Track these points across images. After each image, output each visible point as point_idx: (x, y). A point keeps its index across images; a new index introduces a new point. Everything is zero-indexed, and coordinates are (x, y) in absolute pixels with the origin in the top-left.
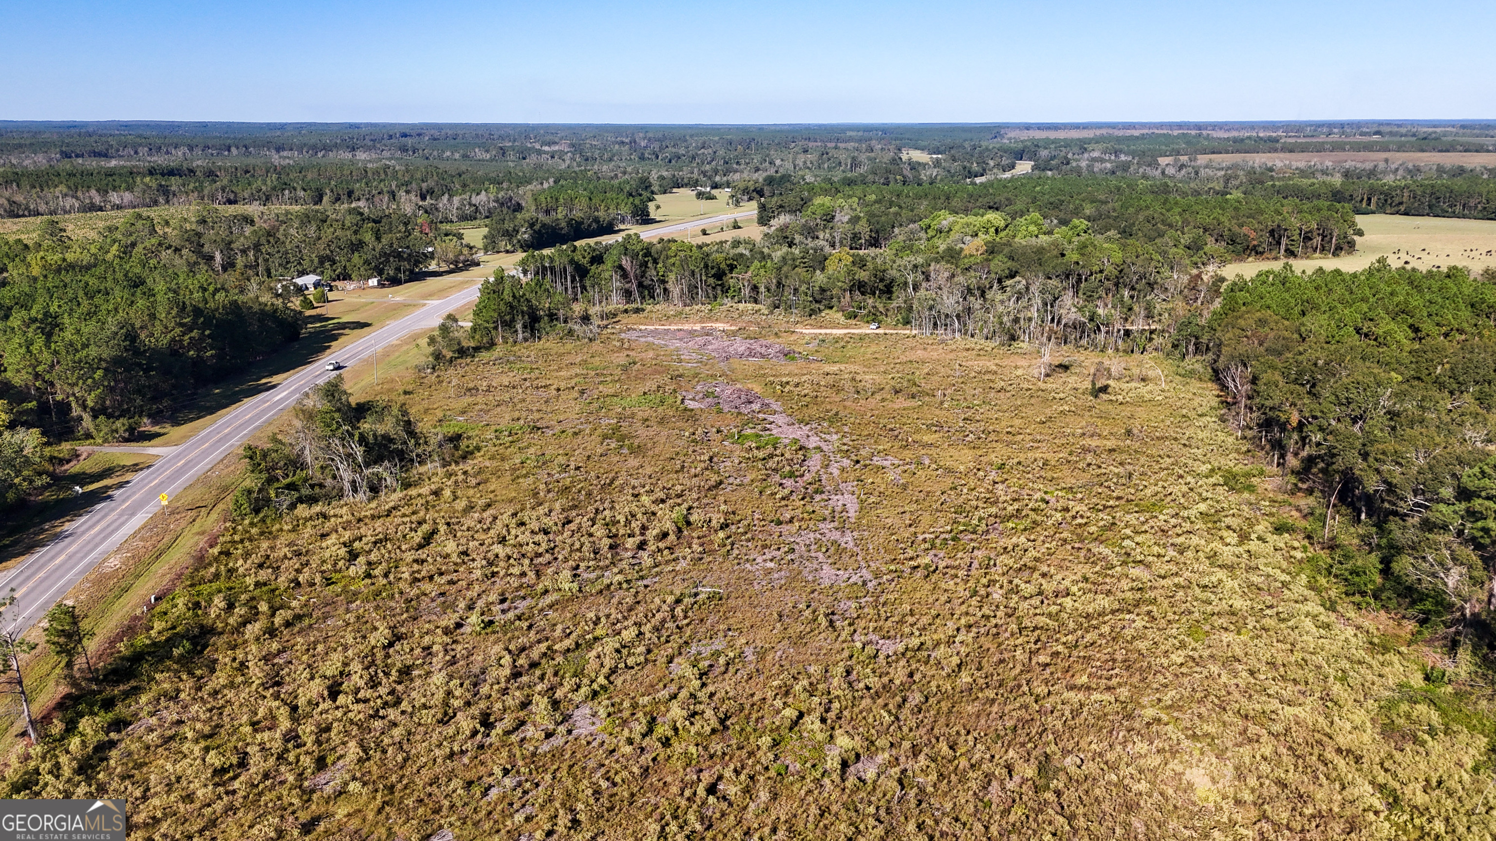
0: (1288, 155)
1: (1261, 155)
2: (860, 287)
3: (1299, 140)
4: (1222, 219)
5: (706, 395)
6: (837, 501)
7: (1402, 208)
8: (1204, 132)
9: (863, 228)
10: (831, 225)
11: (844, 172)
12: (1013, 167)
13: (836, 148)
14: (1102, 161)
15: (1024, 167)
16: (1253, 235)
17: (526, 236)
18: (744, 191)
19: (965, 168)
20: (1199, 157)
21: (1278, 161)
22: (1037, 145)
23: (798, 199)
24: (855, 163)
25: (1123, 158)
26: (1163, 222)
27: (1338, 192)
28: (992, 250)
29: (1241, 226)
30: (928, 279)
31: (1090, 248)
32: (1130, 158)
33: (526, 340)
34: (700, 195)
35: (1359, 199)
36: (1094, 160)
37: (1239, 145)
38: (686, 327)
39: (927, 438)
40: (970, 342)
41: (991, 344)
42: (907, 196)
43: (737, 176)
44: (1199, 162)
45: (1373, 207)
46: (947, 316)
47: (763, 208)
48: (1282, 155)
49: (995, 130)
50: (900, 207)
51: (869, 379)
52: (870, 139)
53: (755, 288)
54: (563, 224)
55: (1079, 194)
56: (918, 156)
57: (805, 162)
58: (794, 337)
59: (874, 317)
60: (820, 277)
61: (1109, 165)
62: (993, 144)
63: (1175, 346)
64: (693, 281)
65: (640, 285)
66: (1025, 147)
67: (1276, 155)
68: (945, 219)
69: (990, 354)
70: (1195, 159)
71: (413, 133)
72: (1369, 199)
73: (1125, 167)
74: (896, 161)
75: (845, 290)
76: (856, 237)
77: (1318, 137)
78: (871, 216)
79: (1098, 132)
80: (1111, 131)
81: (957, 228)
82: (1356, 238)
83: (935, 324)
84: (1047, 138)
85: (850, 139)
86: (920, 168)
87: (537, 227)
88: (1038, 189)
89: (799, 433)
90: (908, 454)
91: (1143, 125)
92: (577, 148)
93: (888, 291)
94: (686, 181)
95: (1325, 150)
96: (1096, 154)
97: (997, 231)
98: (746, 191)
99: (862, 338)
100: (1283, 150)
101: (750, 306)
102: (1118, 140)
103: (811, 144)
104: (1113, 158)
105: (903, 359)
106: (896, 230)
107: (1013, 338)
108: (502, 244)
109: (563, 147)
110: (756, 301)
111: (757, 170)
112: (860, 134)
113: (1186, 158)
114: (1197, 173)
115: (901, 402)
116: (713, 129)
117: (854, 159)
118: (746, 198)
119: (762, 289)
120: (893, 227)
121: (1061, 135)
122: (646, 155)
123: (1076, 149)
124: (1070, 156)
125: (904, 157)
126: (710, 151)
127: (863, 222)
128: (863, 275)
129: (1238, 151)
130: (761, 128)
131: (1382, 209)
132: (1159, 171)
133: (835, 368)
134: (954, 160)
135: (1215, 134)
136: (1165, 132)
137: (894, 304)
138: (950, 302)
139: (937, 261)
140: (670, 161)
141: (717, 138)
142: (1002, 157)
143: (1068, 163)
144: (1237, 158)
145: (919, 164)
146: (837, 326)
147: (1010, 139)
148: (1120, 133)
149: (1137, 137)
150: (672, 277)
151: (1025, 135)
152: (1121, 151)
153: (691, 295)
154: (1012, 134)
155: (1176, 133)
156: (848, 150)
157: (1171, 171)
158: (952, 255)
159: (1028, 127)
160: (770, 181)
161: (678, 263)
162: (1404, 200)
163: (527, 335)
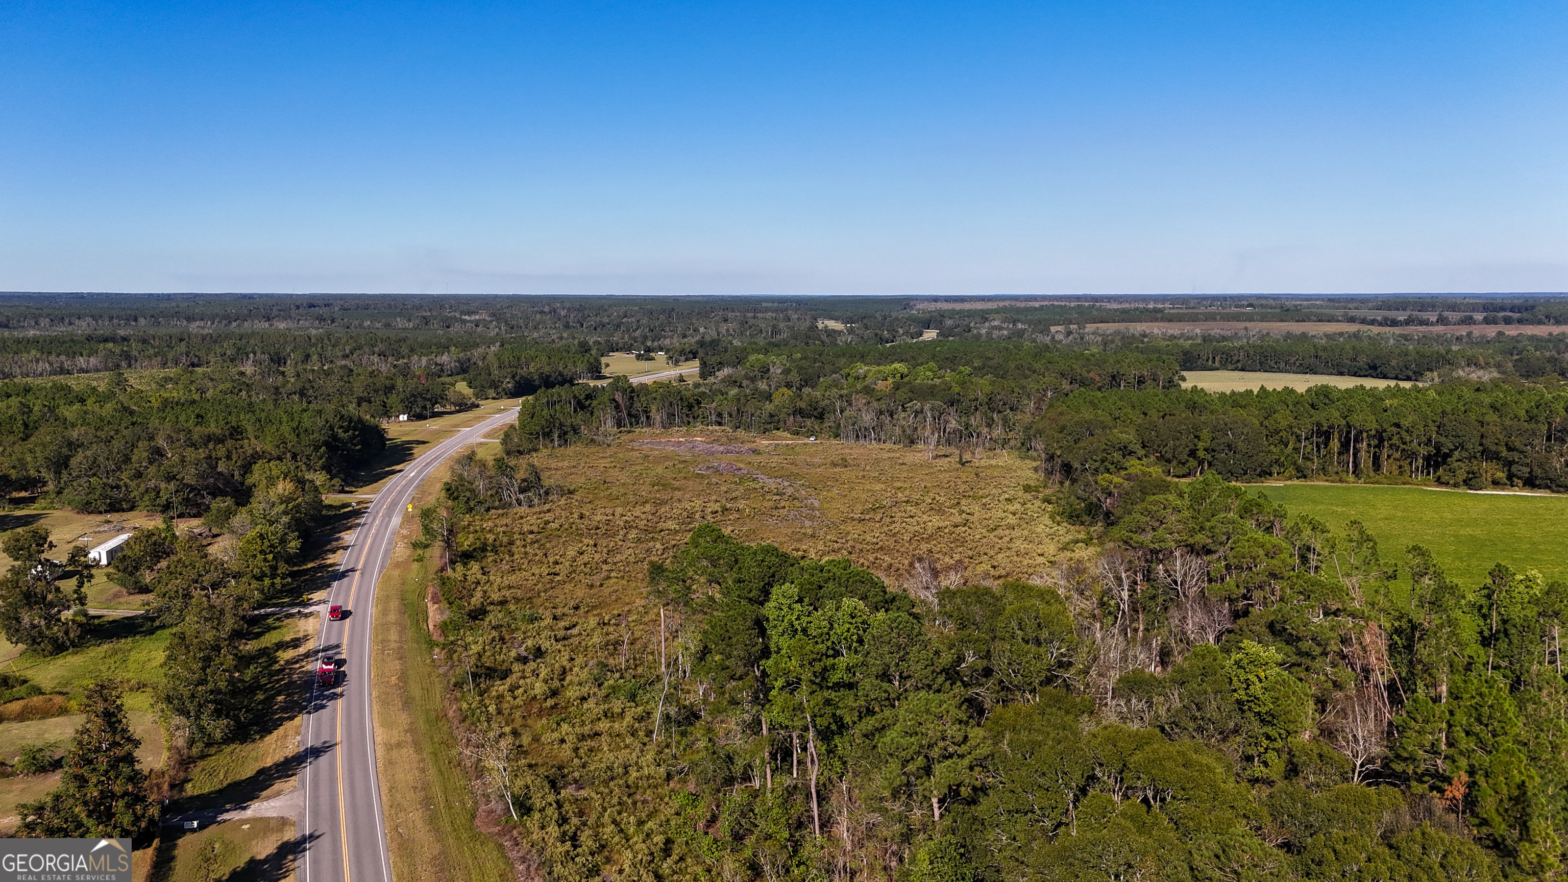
0: (1167, 324)
1: (1143, 324)
2: (799, 412)
3: (1181, 311)
4: (1074, 366)
6: (807, 502)
7: (1240, 365)
8: (1098, 304)
9: (794, 377)
10: (767, 375)
11: (765, 338)
12: (921, 335)
13: (754, 318)
14: (1000, 328)
15: (930, 335)
16: (1095, 378)
17: (510, 385)
18: (681, 353)
19: (876, 335)
20: (1087, 325)
21: (1156, 329)
22: (942, 315)
23: (734, 358)
24: (775, 331)
25: (1020, 326)
26: (1029, 369)
27: (1188, 351)
28: (897, 387)
29: (1089, 372)
30: (850, 405)
31: (968, 384)
32: (1027, 327)
33: (560, 446)
34: (639, 357)
35: (1205, 358)
36: (995, 328)
37: (1126, 316)
39: (857, 481)
40: (882, 446)
41: (896, 447)
42: (828, 355)
43: (667, 341)
44: (1087, 330)
45: (1217, 364)
46: (865, 428)
47: (704, 364)
48: (1161, 324)
49: (905, 302)
50: (823, 363)
52: (787, 310)
53: (720, 415)
54: (536, 377)
55: (972, 352)
56: (832, 324)
57: (728, 330)
58: (755, 444)
59: (812, 433)
60: (769, 407)
61: (1005, 332)
62: (902, 314)
63: (1023, 444)
64: (671, 410)
65: (629, 415)
66: (932, 317)
67: (1157, 324)
68: (862, 369)
70: (1084, 328)
71: (320, 302)
72: (1214, 358)
73: (1020, 334)
74: (813, 328)
75: (789, 415)
77: (1199, 309)
78: (800, 369)
79: (1001, 304)
80: (1013, 303)
81: (870, 374)
82: (1181, 382)
83: (858, 436)
84: (953, 310)
85: (767, 310)
86: (836, 335)
88: (938, 349)
91: (1044, 298)
92: (497, 316)
93: (821, 417)
94: (621, 345)
95: (1199, 320)
96: (996, 323)
97: (902, 377)
98: (682, 352)
99: (804, 446)
100: (1162, 320)
101: (717, 428)
102: (1018, 310)
103: (730, 315)
104: (1011, 326)
105: (837, 453)
106: (821, 379)
107: (912, 442)
108: (491, 393)
109: (484, 316)
110: (720, 424)
111: (685, 336)
112: (775, 305)
113: (1075, 326)
114: (1082, 338)
115: (838, 469)
116: (629, 300)
117: (774, 326)
118: (683, 358)
119: (725, 416)
120: (819, 377)
121: (967, 306)
122: (571, 324)
123: (978, 319)
124: (972, 325)
125: (820, 325)
126: (634, 320)
127: (794, 372)
128: (801, 405)
129: (1123, 321)
130: (676, 299)
131: (1224, 366)
132: (1050, 337)
134: (867, 328)
135: (1109, 306)
136: (1063, 304)
137: (826, 424)
138: (868, 418)
139: (857, 393)
141: (636, 308)
142: (910, 325)
143: (969, 331)
144: (1122, 326)
145: (834, 331)
146: (786, 439)
147: (918, 310)
148: (1023, 305)
149: (1036, 309)
150: (654, 408)
151: (932, 306)
152: (1019, 321)
153: (669, 422)
154: (920, 306)
155: (1073, 304)
156: (766, 319)
157: (1059, 337)
158: (868, 391)
159: (936, 299)
160: (702, 344)
161: (659, 397)
162: (1241, 358)
163: (562, 442)
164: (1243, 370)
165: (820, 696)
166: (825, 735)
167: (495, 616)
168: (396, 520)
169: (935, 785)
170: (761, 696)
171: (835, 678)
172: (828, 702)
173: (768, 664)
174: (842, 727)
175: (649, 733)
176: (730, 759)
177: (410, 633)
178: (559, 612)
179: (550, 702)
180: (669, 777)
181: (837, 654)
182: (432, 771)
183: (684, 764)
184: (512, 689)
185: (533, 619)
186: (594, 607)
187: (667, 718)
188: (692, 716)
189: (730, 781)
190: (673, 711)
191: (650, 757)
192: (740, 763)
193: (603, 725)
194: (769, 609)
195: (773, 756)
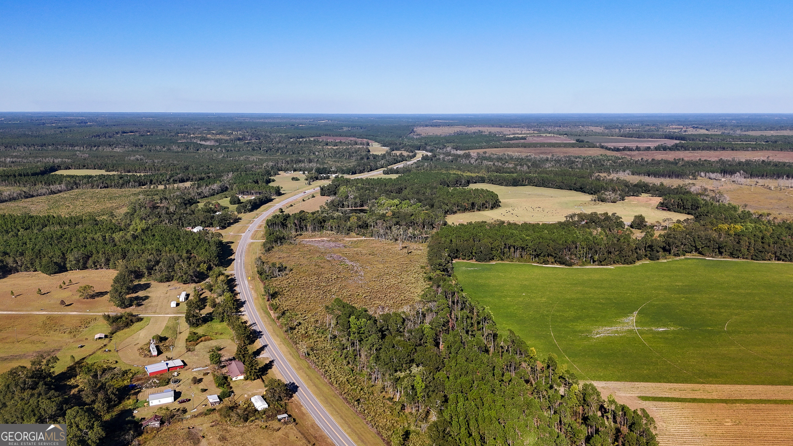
0: (523, 149)
1: (513, 149)
2: (360, 227)
4: (459, 200)
5: (331, 257)
6: (360, 273)
7: (535, 184)
9: (358, 200)
10: (348, 199)
12: (415, 156)
15: (419, 155)
16: (467, 205)
21: (517, 153)
22: (426, 143)
23: (334, 186)
25: (459, 151)
27: (515, 179)
28: (394, 214)
29: (464, 202)
30: (377, 224)
31: (417, 215)
33: (281, 245)
34: (293, 179)
35: (522, 181)
38: (317, 239)
39: (375, 263)
40: (387, 241)
41: (391, 241)
43: (303, 165)
44: (487, 155)
45: (527, 183)
46: (382, 235)
48: (521, 149)
49: (412, 129)
51: (364, 252)
53: (332, 227)
58: (344, 241)
59: (364, 235)
60: (348, 223)
64: (314, 225)
65: (300, 227)
66: (421, 144)
67: (519, 149)
68: (383, 200)
69: (391, 245)
72: (525, 181)
75: (356, 227)
76: (356, 203)
78: (359, 194)
79: (456, 130)
80: (462, 129)
81: (386, 204)
83: (379, 237)
84: (433, 136)
87: (252, 204)
89: (352, 263)
90: (372, 266)
93: (367, 227)
94: (283, 168)
95: (537, 147)
96: (449, 149)
97: (397, 205)
99: (361, 241)
100: (522, 147)
102: (462, 137)
104: (455, 151)
105: (371, 246)
107: (396, 240)
108: (243, 210)
110: (332, 231)
112: (350, 129)
115: (371, 257)
119: (334, 227)
120: (367, 201)
121: (440, 131)
124: (438, 150)
128: (360, 223)
129: (505, 147)
131: (529, 184)
133: (356, 249)
137: (369, 231)
138: (382, 231)
139: (379, 219)
140: (267, 152)
144: (503, 151)
146: (355, 237)
147: (417, 135)
148: (466, 130)
150: (308, 225)
151: (424, 132)
152: (459, 147)
153: (314, 230)
154: (418, 131)
158: (384, 216)
162: (535, 181)
164: (536, 186)
165: (359, 335)
166: (360, 341)
167: (288, 314)
168: (246, 282)
169: (374, 348)
170: (349, 335)
171: (361, 332)
172: (360, 336)
173: (350, 329)
174: (362, 340)
175: (327, 340)
176: (343, 345)
177: (269, 319)
178: (302, 313)
179: (306, 335)
180: (333, 349)
181: (362, 328)
182: (289, 349)
183: (335, 346)
184: (298, 332)
185: (297, 315)
186: (309, 311)
187: (331, 338)
188: (335, 337)
189: (344, 349)
190: (331, 336)
191: (329, 345)
192: (345, 346)
193: (318, 339)
194: (350, 320)
195: (351, 344)
